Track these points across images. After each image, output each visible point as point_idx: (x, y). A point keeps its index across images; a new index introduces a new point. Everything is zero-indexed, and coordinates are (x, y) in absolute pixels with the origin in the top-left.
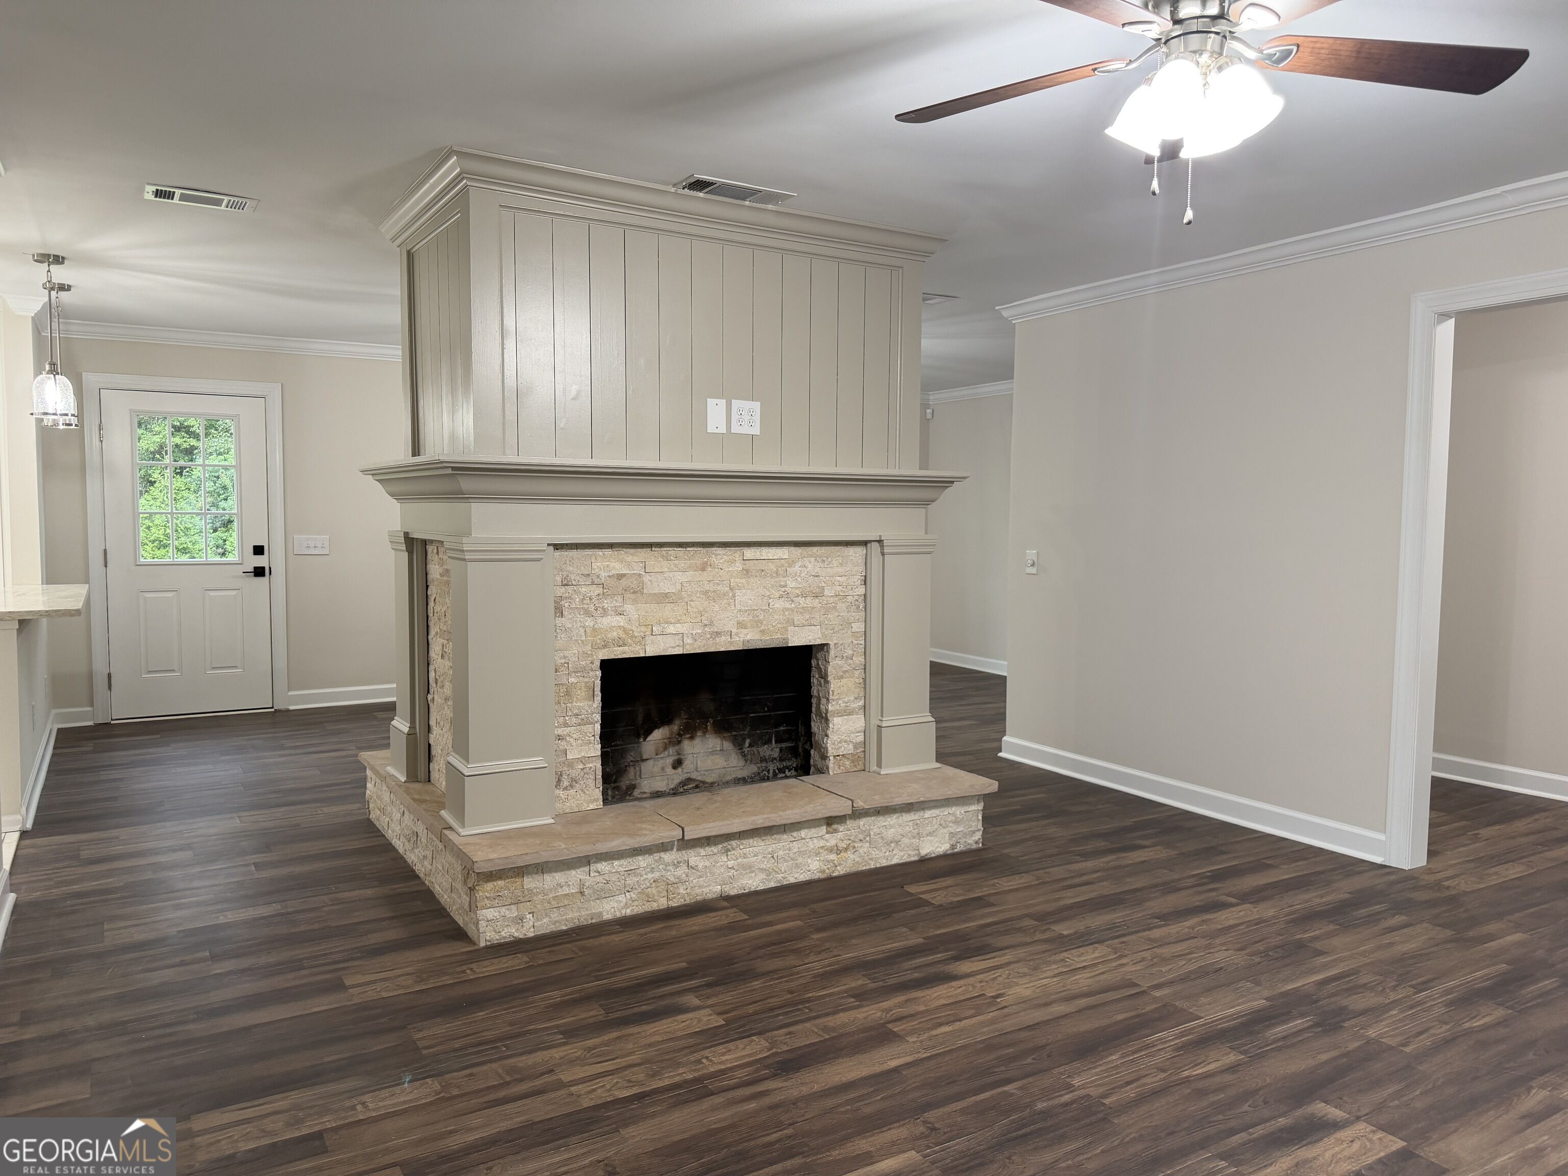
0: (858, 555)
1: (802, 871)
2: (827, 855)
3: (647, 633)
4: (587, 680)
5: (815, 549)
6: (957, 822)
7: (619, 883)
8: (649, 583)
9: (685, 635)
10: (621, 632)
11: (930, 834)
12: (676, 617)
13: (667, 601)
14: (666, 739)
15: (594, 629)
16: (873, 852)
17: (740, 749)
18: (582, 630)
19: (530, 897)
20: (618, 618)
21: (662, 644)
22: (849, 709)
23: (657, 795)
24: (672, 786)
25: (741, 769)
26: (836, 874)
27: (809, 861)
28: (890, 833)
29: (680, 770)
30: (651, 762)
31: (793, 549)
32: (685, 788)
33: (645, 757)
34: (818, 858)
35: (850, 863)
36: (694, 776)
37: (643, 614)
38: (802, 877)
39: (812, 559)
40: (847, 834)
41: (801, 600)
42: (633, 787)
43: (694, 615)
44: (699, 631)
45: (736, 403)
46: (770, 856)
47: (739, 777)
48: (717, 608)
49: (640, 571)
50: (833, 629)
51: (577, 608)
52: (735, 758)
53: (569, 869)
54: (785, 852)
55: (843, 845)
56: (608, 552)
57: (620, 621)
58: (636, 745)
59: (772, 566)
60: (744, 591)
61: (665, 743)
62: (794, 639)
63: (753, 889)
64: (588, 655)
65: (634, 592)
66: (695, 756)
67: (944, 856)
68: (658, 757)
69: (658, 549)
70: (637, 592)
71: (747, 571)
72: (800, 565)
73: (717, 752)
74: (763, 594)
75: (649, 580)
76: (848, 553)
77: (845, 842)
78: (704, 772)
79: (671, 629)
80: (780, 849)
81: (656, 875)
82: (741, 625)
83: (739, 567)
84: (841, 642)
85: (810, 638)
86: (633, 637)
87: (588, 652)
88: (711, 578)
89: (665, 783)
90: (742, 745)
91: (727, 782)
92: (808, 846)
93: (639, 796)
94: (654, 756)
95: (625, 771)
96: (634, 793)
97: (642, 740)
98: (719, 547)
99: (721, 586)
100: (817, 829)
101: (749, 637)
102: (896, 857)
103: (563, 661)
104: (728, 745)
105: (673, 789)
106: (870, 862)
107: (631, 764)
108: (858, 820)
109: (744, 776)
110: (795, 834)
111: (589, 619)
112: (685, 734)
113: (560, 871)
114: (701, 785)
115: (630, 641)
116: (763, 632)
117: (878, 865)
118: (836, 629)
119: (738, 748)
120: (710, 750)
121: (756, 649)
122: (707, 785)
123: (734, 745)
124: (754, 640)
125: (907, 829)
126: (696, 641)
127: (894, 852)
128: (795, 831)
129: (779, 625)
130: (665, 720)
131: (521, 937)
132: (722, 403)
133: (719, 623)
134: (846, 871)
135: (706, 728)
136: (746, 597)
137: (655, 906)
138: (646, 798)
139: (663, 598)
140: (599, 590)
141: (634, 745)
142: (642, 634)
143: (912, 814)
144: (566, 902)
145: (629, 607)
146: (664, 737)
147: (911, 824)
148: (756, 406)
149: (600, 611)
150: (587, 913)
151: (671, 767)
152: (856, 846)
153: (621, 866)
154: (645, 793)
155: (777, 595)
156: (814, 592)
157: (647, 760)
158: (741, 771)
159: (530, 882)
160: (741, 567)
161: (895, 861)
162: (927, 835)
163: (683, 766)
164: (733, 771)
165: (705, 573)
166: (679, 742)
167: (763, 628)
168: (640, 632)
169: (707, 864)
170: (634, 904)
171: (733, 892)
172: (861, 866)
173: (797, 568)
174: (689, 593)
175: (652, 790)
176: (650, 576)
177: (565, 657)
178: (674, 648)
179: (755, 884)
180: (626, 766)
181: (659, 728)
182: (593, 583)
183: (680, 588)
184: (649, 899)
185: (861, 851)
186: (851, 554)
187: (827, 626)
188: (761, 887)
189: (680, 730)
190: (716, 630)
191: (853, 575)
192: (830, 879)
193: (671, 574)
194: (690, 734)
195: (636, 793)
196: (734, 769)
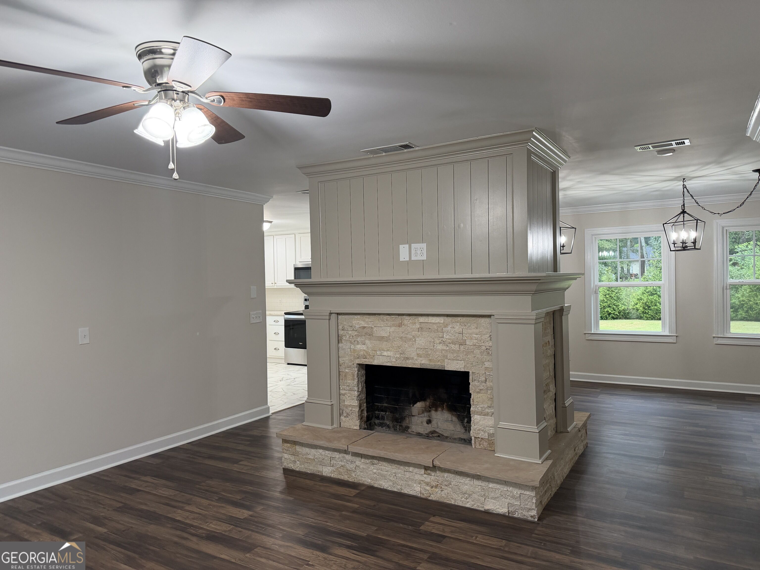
0: (487, 323)
1: (411, 489)
2: (425, 486)
3: (375, 354)
4: (352, 371)
5: (459, 319)
6: (513, 497)
7: (328, 461)
8: (376, 331)
9: (391, 357)
10: (365, 353)
11: (495, 498)
12: (387, 348)
13: (383, 340)
14: (423, 408)
15: (354, 350)
16: (454, 495)
17: (462, 423)
18: (349, 350)
19: (298, 454)
20: (363, 346)
21: (381, 360)
22: (484, 412)
23: (419, 435)
24: (427, 432)
25: (463, 434)
26: (431, 499)
27: (415, 485)
28: (465, 488)
29: (430, 425)
30: (416, 418)
31: (446, 318)
32: (433, 435)
33: (413, 414)
34: (420, 486)
35: (438, 495)
36: (437, 430)
37: (373, 345)
38: (411, 493)
39: (458, 324)
40: (436, 478)
41: (452, 346)
42: (408, 428)
43: (395, 348)
44: (398, 356)
45: (413, 245)
46: (394, 474)
47: (462, 438)
48: (406, 346)
49: (372, 325)
50: (472, 364)
51: (347, 340)
52: (459, 427)
53: (312, 448)
54: (402, 476)
55: (434, 484)
56: (359, 317)
57: (364, 347)
58: (409, 408)
59: (435, 327)
60: (420, 338)
61: (423, 410)
62: (448, 366)
63: (385, 488)
64: (352, 361)
65: (369, 335)
66: (438, 420)
67: (502, 516)
68: (419, 416)
69: (379, 316)
70: (370, 335)
71: (422, 328)
72: (451, 326)
73: (449, 421)
74: (430, 341)
75: (376, 330)
76: (481, 321)
77: (435, 483)
78: (442, 430)
79: (385, 353)
80: (399, 473)
81: (343, 464)
82: (419, 355)
83: (418, 326)
84: (477, 372)
85: (457, 367)
86: (369, 355)
87: (352, 360)
88: (403, 331)
89: (423, 430)
90: (463, 421)
91: (455, 439)
92: (414, 477)
93: (411, 433)
94: (417, 414)
95: (405, 419)
96: (409, 431)
97: (412, 406)
98: (407, 316)
99: (409, 335)
100: (419, 469)
101: (423, 362)
102: (469, 503)
103: (343, 362)
104: (455, 419)
105: (427, 434)
106: (452, 500)
107: (407, 416)
108: (444, 473)
109: (465, 438)
110: (407, 468)
111: (353, 345)
112: (432, 408)
113: (309, 448)
114: (441, 436)
115: (368, 357)
116: (430, 360)
117: (456, 504)
118: (474, 364)
119: (460, 422)
120: (446, 419)
121: (427, 369)
122: (444, 437)
123: (458, 420)
124: (426, 364)
125: (477, 489)
126: (397, 361)
127: (468, 500)
128: (407, 466)
129: (439, 358)
130: (422, 399)
131: (294, 469)
132: (407, 246)
133: (408, 353)
134: (436, 499)
135: (443, 407)
136: (421, 342)
137: (342, 477)
138: (414, 434)
139: (381, 339)
140: (356, 333)
141: (408, 407)
142: (373, 354)
143: (480, 481)
144: (310, 462)
145: (367, 341)
146: (422, 407)
147: (480, 487)
148: (424, 246)
149: (356, 342)
150: (317, 469)
151: (426, 423)
152: (443, 488)
153: (329, 454)
154: (413, 432)
155: (438, 342)
156: (459, 342)
157: (414, 416)
158: (463, 435)
159: (298, 448)
160: (419, 326)
161: (468, 505)
162: (492, 498)
163: (432, 424)
164: (458, 433)
165: (401, 328)
166: (430, 411)
167: (430, 358)
168: (372, 353)
169: (364, 467)
170: (334, 473)
171: (376, 485)
172: (445, 500)
173: (449, 328)
174: (393, 337)
175: (417, 431)
176: (376, 328)
177: (343, 360)
178: (387, 362)
179: (386, 485)
180: (405, 416)
181: (420, 402)
182: (353, 330)
183: (389, 334)
184: (340, 473)
185: (446, 491)
186: (482, 322)
187: (468, 362)
188: (389, 489)
189: (430, 405)
190: (406, 357)
191: (484, 334)
192: (426, 500)
193: (385, 328)
194: (435, 408)
195: (410, 430)
196: (459, 433)
